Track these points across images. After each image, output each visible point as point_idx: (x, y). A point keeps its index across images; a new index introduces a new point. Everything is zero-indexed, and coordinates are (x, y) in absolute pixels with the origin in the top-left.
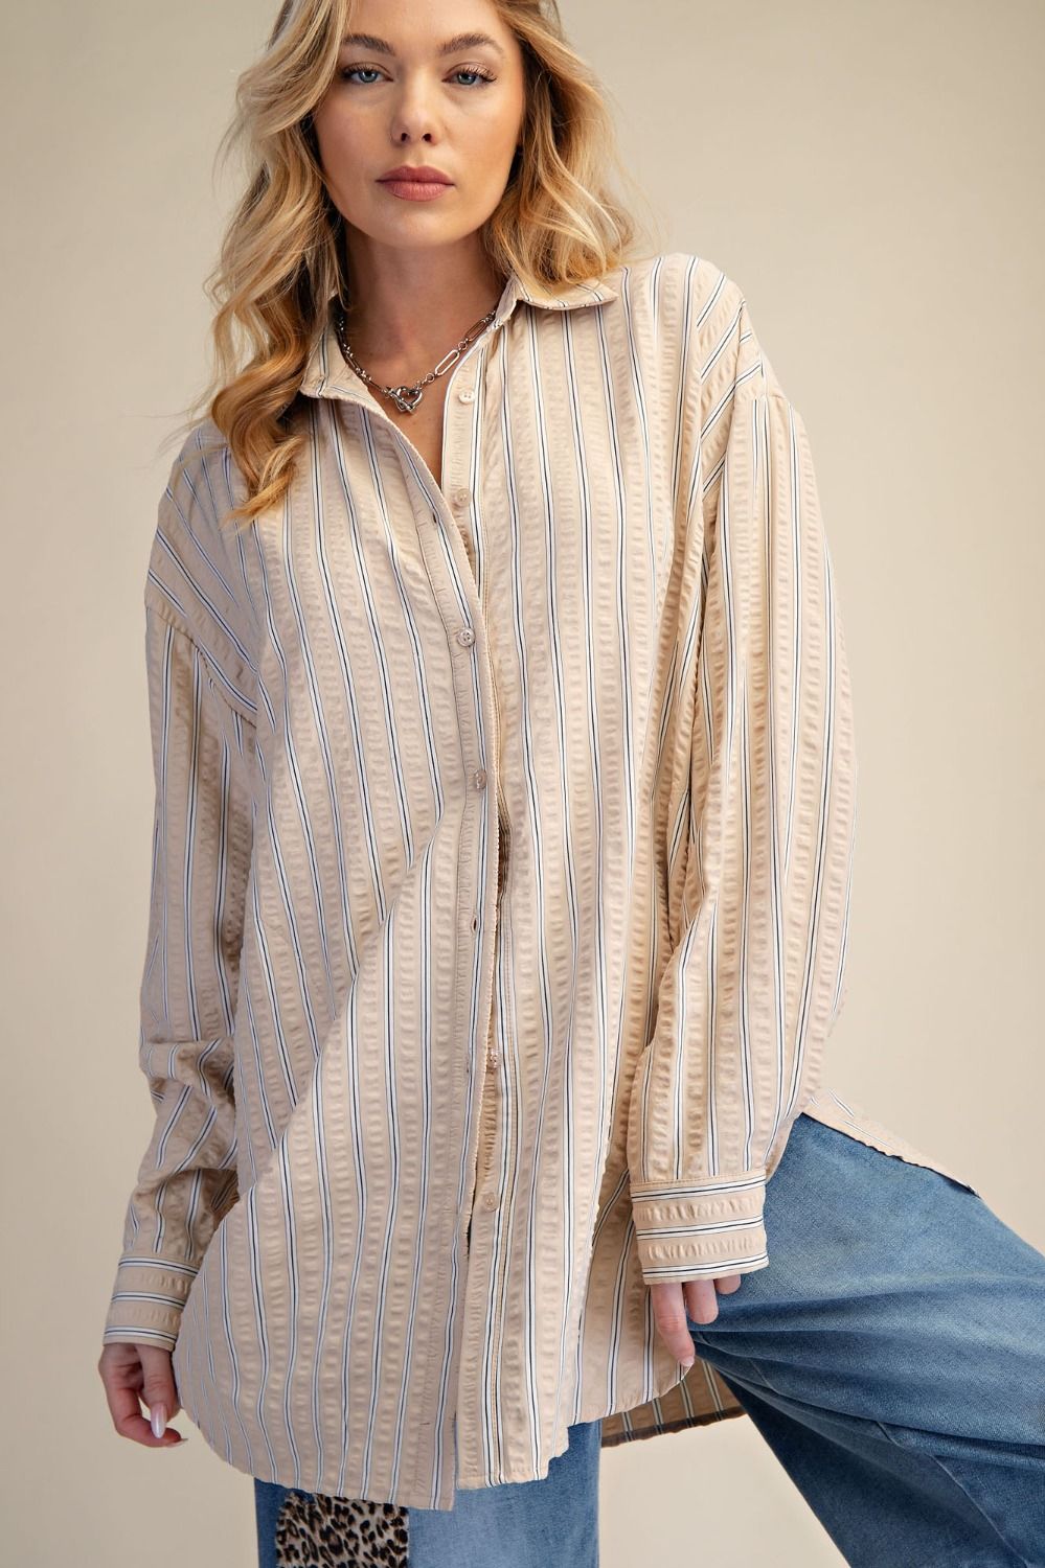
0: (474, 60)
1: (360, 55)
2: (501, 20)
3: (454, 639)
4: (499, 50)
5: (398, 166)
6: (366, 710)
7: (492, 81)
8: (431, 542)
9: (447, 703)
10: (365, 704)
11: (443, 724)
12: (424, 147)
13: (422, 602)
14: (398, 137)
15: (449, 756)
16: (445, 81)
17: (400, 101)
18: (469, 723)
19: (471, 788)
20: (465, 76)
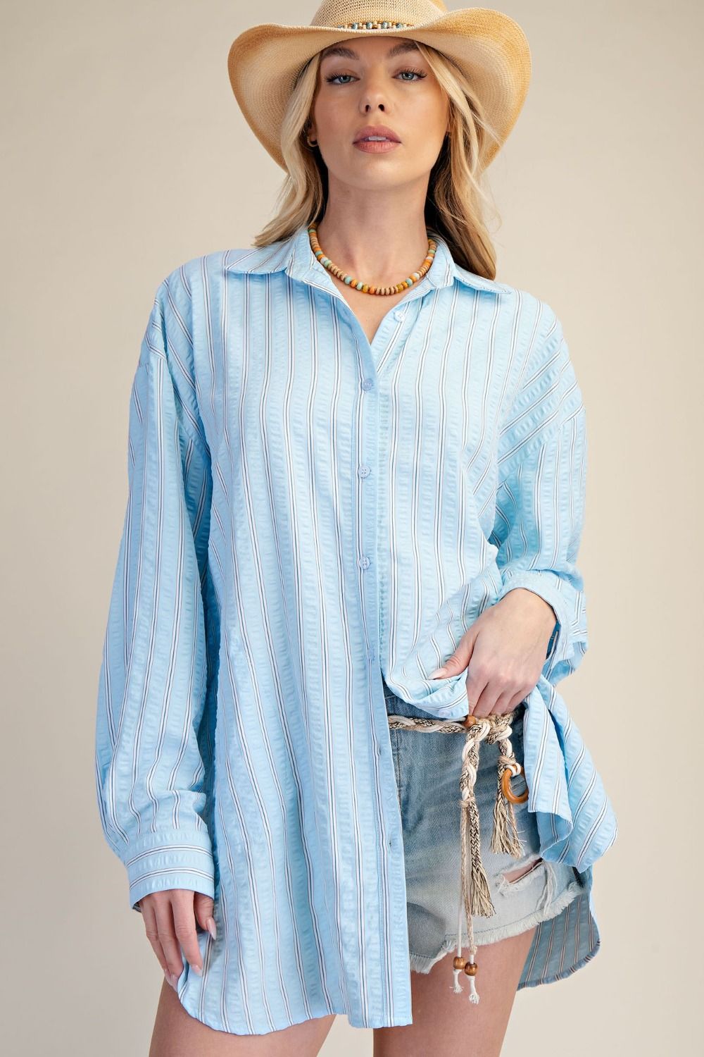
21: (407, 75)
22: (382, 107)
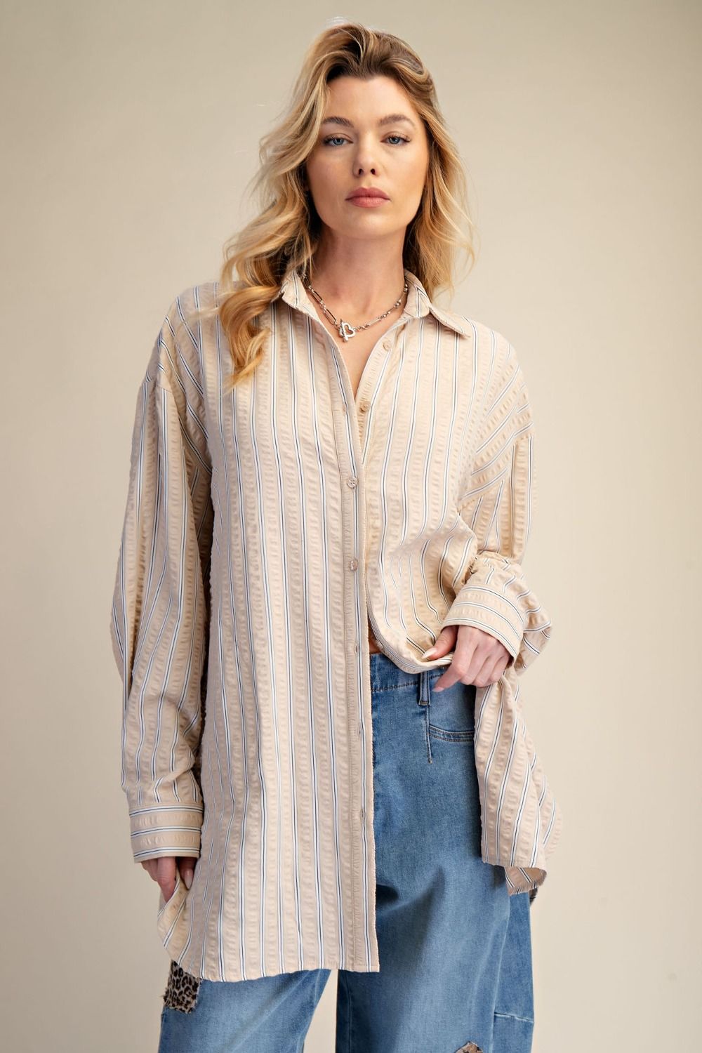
0: (399, 130)
1: (335, 130)
2: (412, 107)
3: (345, 483)
4: (413, 125)
5: (357, 188)
6: (290, 511)
7: (408, 142)
8: (340, 423)
9: (338, 518)
10: (289, 507)
11: (334, 529)
12: (370, 176)
13: (331, 458)
14: (357, 172)
15: (335, 548)
16: (383, 141)
17: (357, 152)
18: (350, 532)
19: (348, 569)
20: (394, 139)
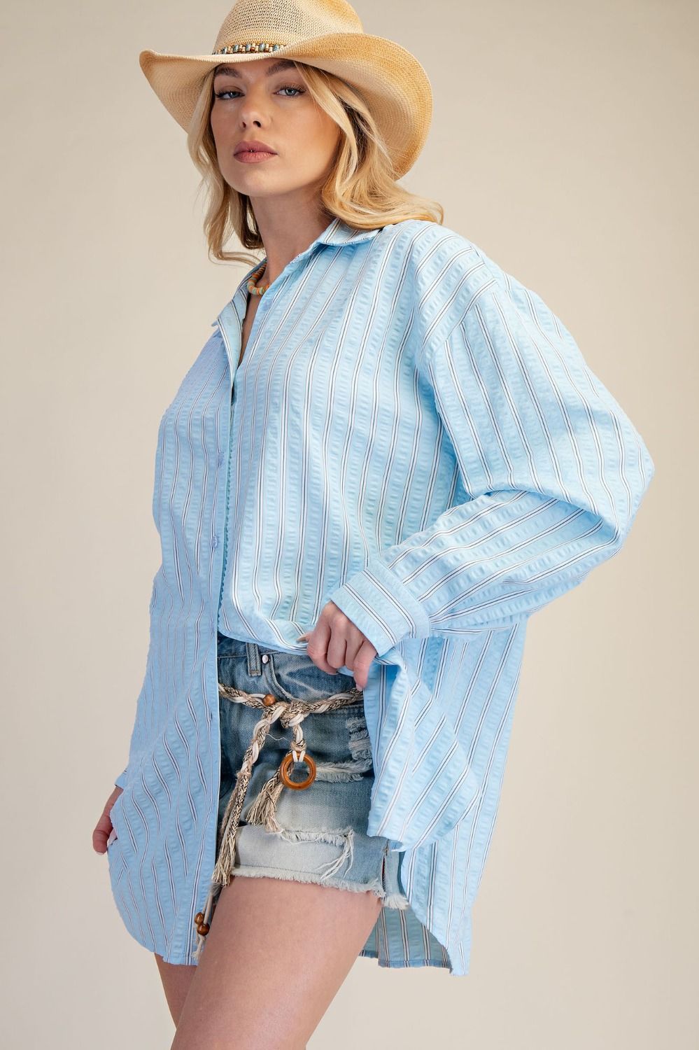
21: (290, 91)
22: (258, 124)
